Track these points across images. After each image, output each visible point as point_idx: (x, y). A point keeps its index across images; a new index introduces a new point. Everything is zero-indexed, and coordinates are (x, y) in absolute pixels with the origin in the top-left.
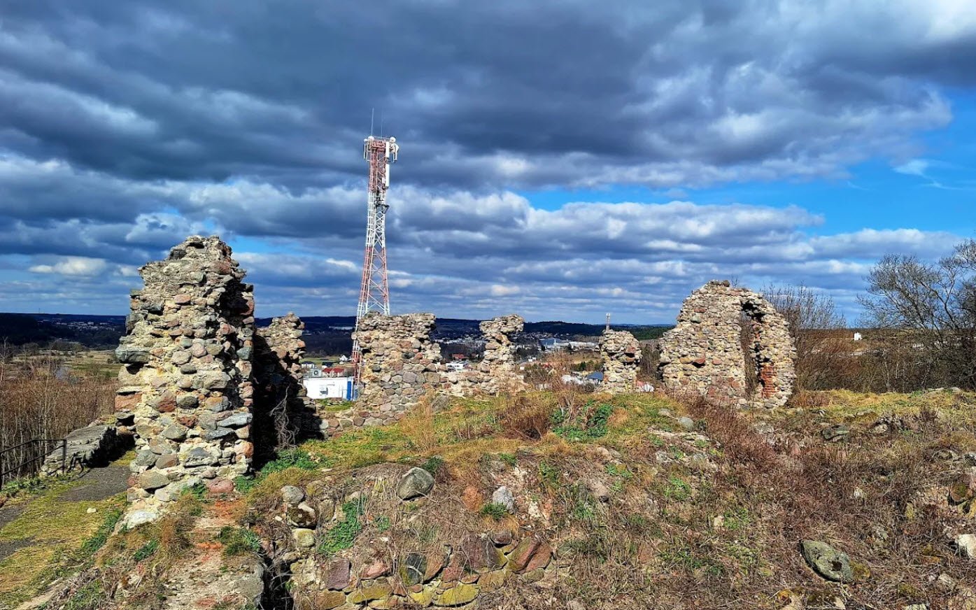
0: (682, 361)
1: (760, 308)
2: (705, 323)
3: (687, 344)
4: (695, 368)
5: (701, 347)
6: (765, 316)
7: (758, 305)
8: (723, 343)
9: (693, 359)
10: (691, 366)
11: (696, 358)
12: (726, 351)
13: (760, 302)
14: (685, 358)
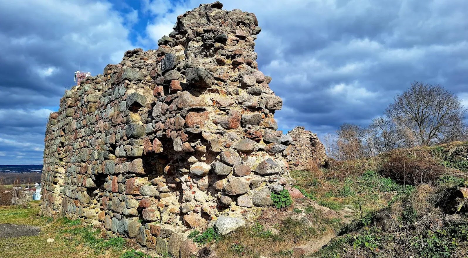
0: (289, 163)
1: (315, 140)
2: (298, 146)
3: (292, 155)
4: (294, 167)
5: (297, 156)
6: (318, 144)
7: (315, 139)
8: (305, 155)
9: (294, 162)
10: (292, 166)
11: (295, 162)
12: (306, 159)
13: (315, 137)
14: (290, 162)
